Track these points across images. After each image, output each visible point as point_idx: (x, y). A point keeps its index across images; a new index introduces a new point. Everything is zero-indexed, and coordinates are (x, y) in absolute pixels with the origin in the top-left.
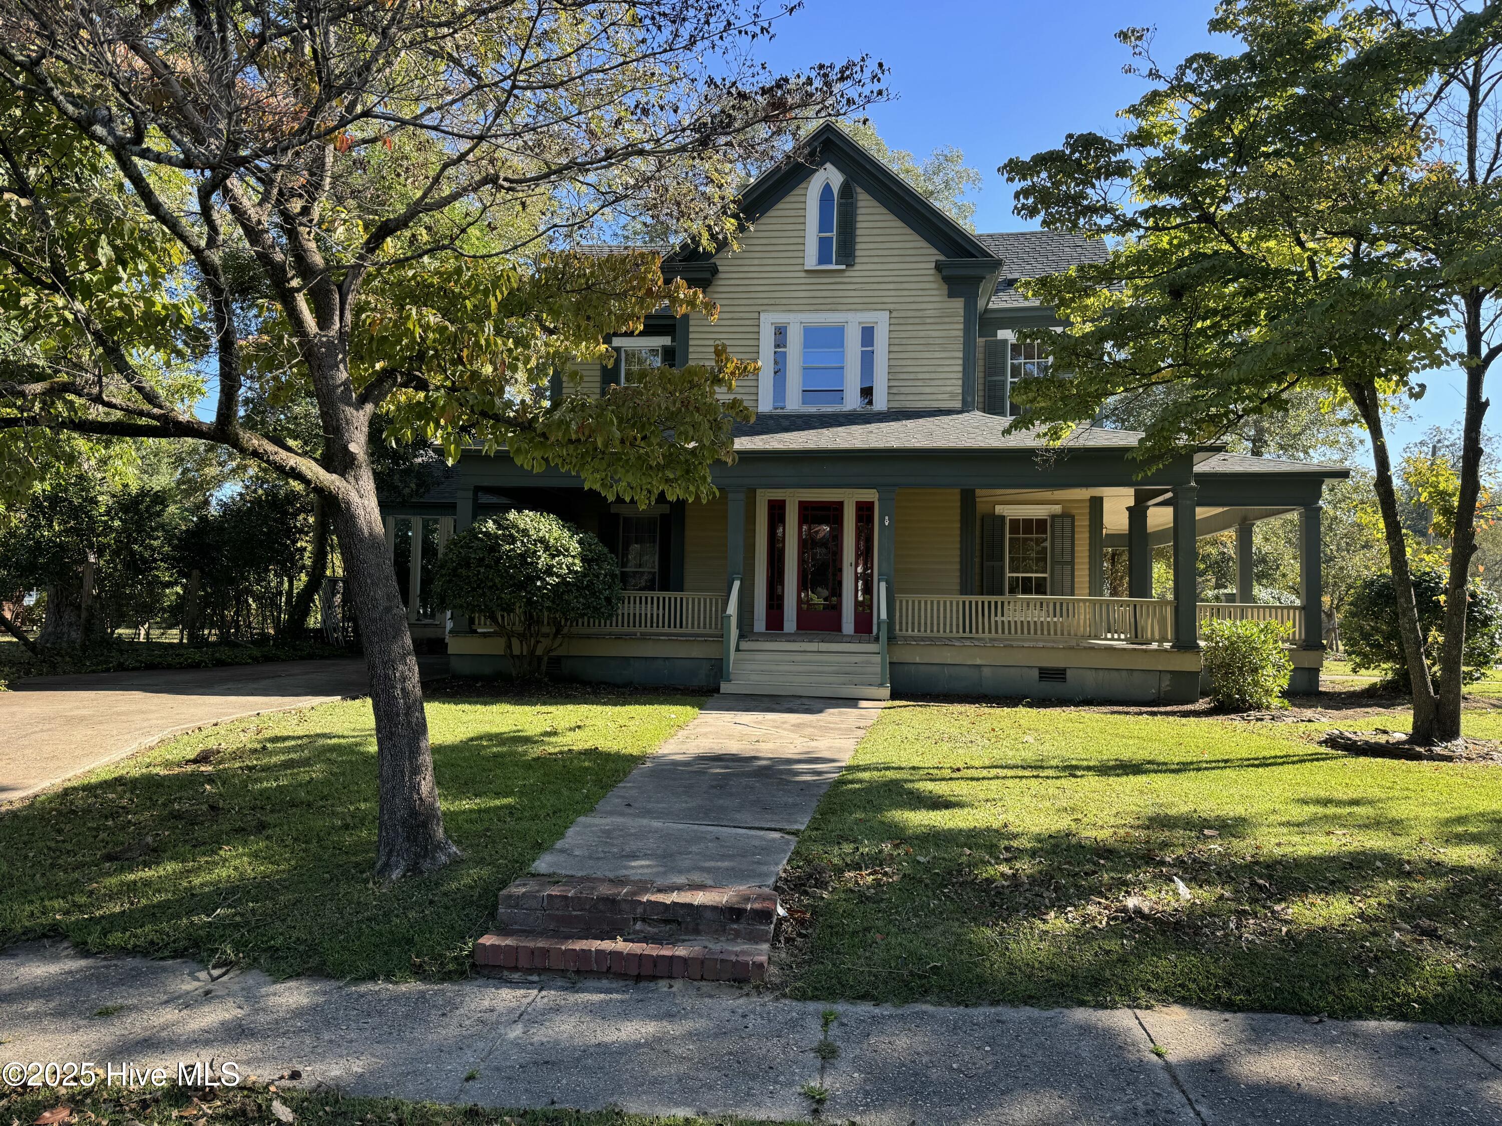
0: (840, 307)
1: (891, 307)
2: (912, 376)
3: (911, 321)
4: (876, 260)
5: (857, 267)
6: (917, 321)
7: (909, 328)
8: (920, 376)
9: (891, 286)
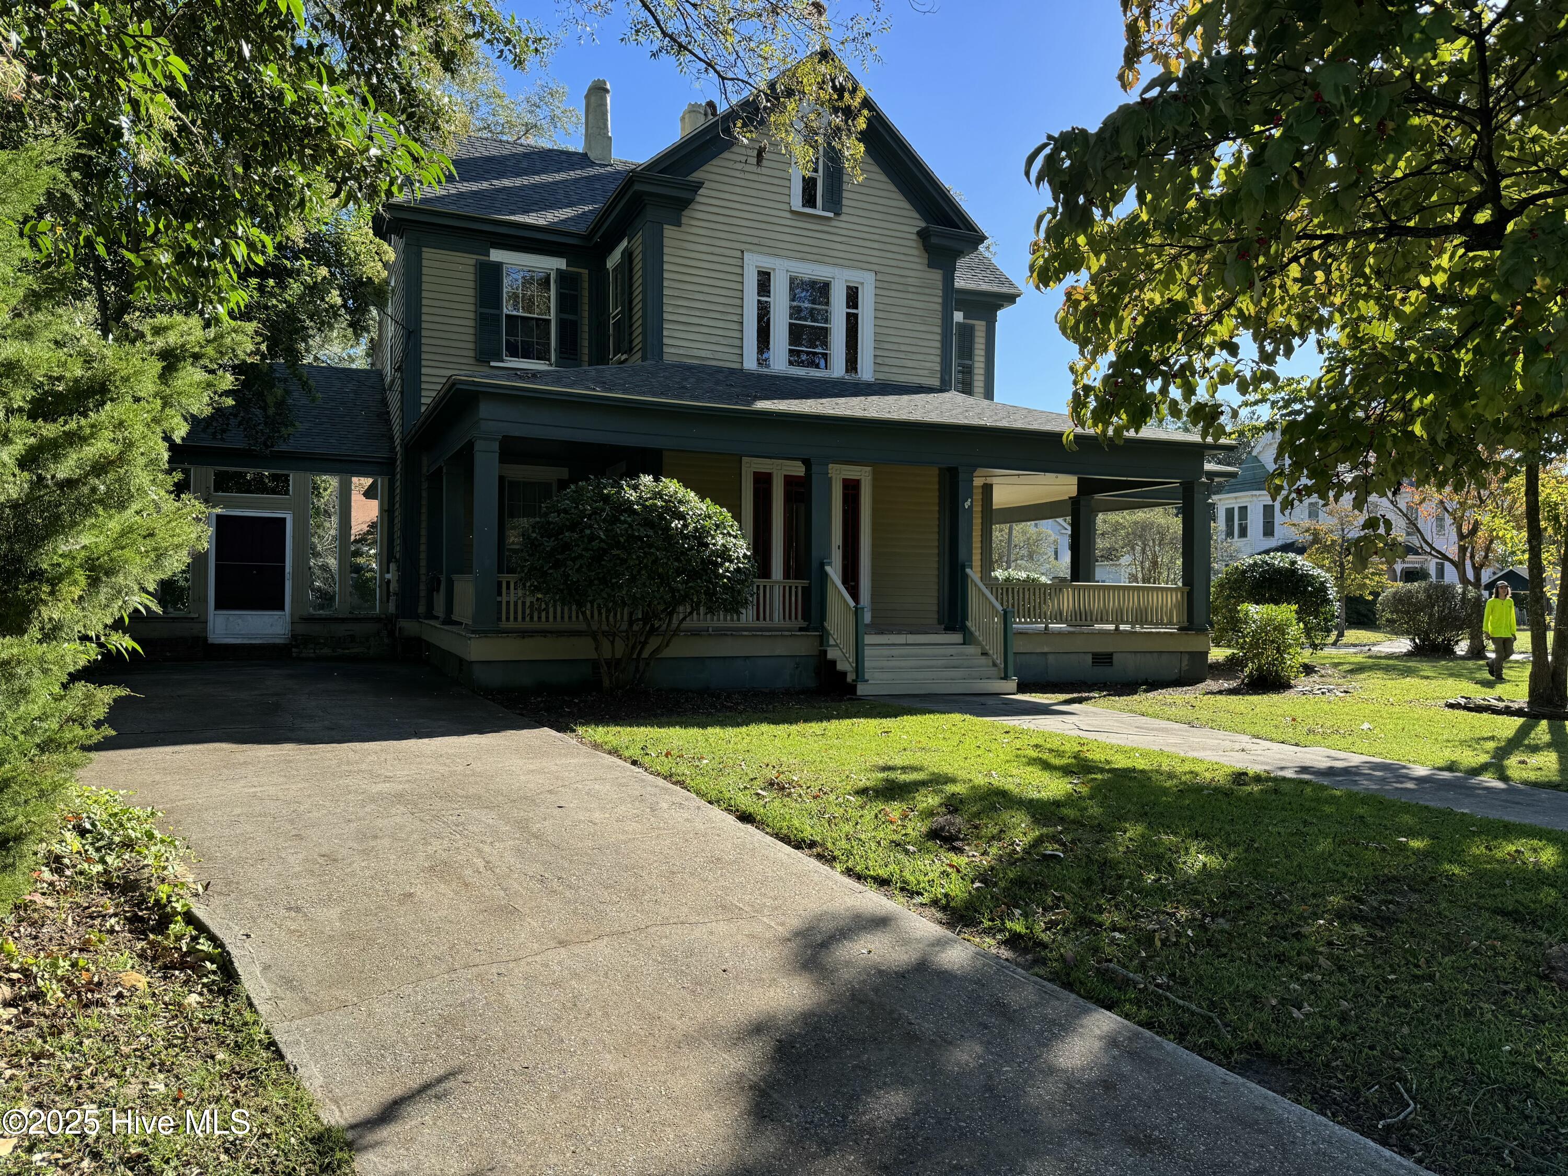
0: (827, 259)
1: (876, 268)
2: (895, 347)
3: (894, 287)
4: (861, 213)
5: (843, 217)
6: (900, 287)
7: (893, 294)
8: (903, 348)
9: (876, 245)
